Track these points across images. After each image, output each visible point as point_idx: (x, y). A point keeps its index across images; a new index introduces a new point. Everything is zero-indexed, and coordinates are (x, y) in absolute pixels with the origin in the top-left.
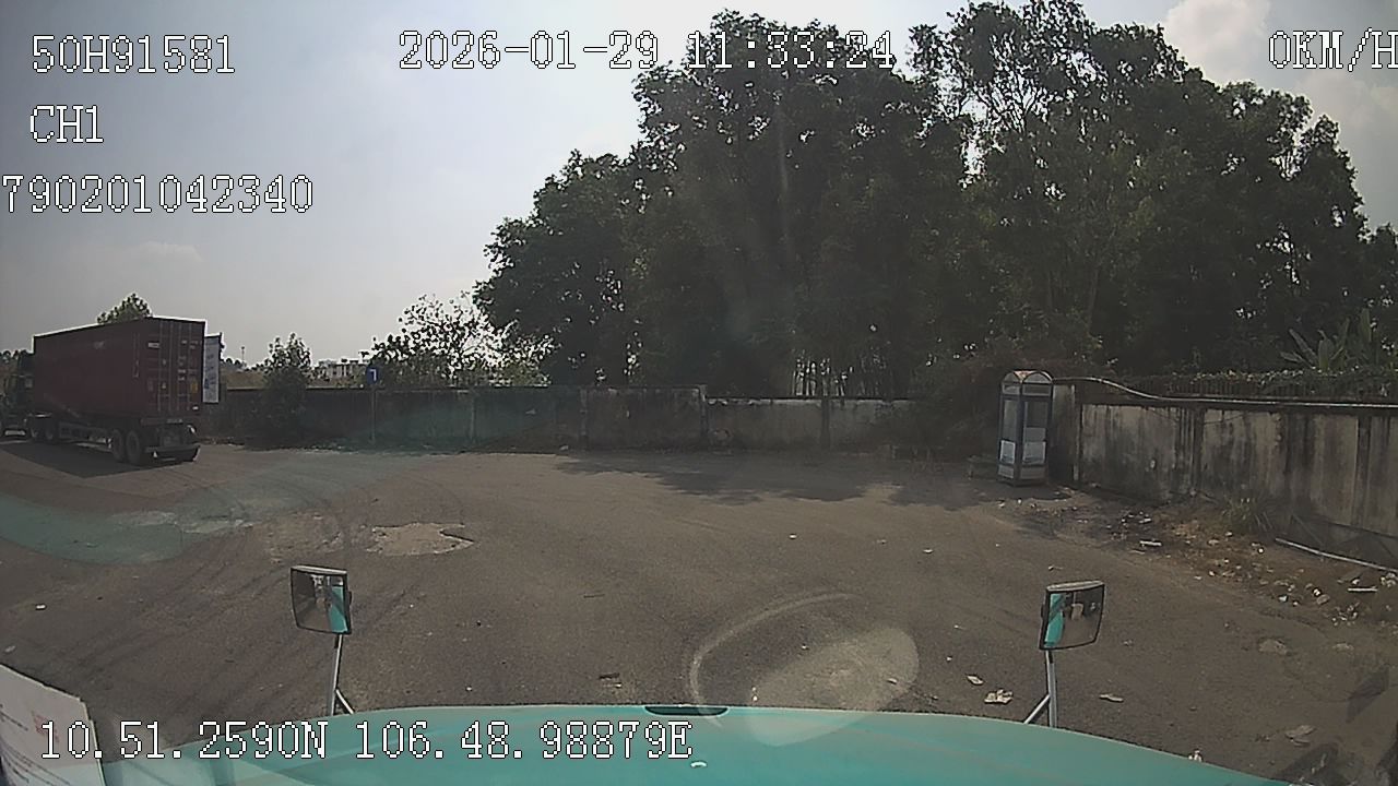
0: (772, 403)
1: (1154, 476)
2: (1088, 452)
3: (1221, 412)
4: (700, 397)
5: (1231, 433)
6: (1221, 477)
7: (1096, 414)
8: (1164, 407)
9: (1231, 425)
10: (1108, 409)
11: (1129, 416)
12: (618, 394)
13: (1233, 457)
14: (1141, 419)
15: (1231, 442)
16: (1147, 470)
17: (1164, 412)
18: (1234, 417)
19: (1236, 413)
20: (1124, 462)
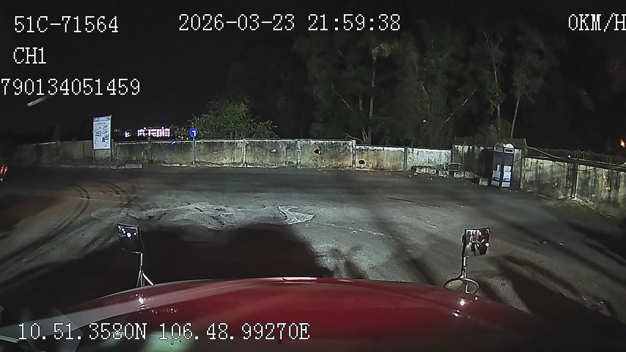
0: (383, 149)
1: (556, 189)
2: (527, 177)
3: (585, 166)
4: (352, 146)
5: (589, 175)
6: (584, 191)
7: (532, 162)
8: (562, 162)
9: (589, 172)
10: (537, 161)
11: (547, 164)
12: (315, 143)
13: (590, 184)
14: (552, 166)
15: (589, 178)
16: (554, 186)
17: (562, 164)
18: (591, 169)
19: (591, 167)
20: (544, 182)
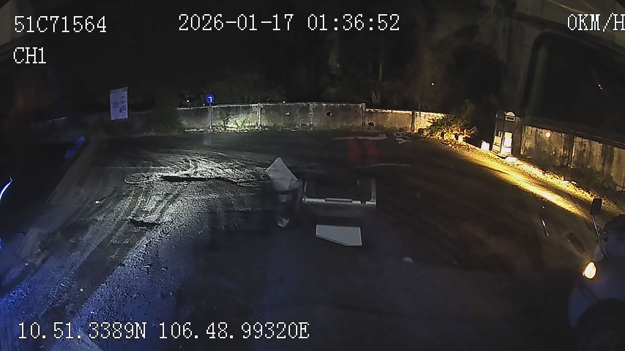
0: (392, 112)
1: (554, 157)
3: (581, 139)
4: (362, 108)
5: (585, 147)
6: (580, 162)
7: (531, 131)
8: (560, 133)
9: (585, 144)
12: (327, 106)
13: (585, 155)
15: (585, 150)
16: (552, 154)
18: (586, 141)
19: (587, 140)
20: (542, 150)
